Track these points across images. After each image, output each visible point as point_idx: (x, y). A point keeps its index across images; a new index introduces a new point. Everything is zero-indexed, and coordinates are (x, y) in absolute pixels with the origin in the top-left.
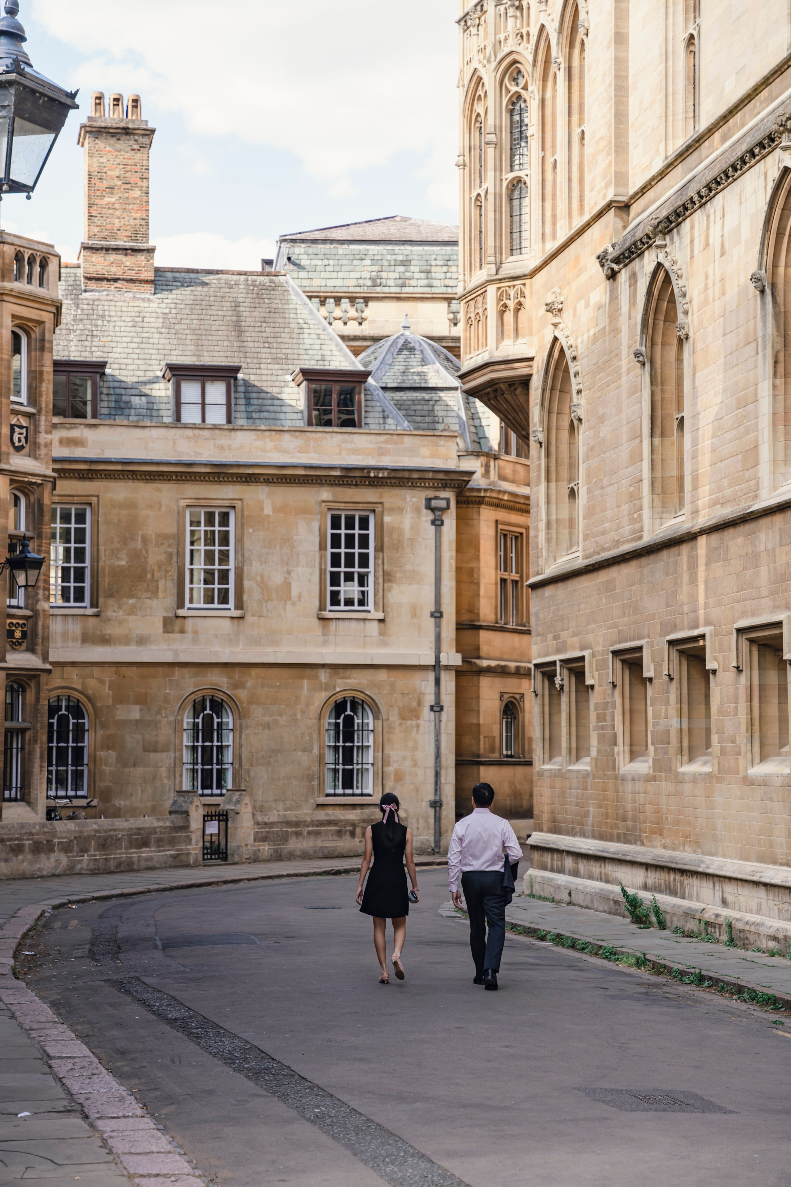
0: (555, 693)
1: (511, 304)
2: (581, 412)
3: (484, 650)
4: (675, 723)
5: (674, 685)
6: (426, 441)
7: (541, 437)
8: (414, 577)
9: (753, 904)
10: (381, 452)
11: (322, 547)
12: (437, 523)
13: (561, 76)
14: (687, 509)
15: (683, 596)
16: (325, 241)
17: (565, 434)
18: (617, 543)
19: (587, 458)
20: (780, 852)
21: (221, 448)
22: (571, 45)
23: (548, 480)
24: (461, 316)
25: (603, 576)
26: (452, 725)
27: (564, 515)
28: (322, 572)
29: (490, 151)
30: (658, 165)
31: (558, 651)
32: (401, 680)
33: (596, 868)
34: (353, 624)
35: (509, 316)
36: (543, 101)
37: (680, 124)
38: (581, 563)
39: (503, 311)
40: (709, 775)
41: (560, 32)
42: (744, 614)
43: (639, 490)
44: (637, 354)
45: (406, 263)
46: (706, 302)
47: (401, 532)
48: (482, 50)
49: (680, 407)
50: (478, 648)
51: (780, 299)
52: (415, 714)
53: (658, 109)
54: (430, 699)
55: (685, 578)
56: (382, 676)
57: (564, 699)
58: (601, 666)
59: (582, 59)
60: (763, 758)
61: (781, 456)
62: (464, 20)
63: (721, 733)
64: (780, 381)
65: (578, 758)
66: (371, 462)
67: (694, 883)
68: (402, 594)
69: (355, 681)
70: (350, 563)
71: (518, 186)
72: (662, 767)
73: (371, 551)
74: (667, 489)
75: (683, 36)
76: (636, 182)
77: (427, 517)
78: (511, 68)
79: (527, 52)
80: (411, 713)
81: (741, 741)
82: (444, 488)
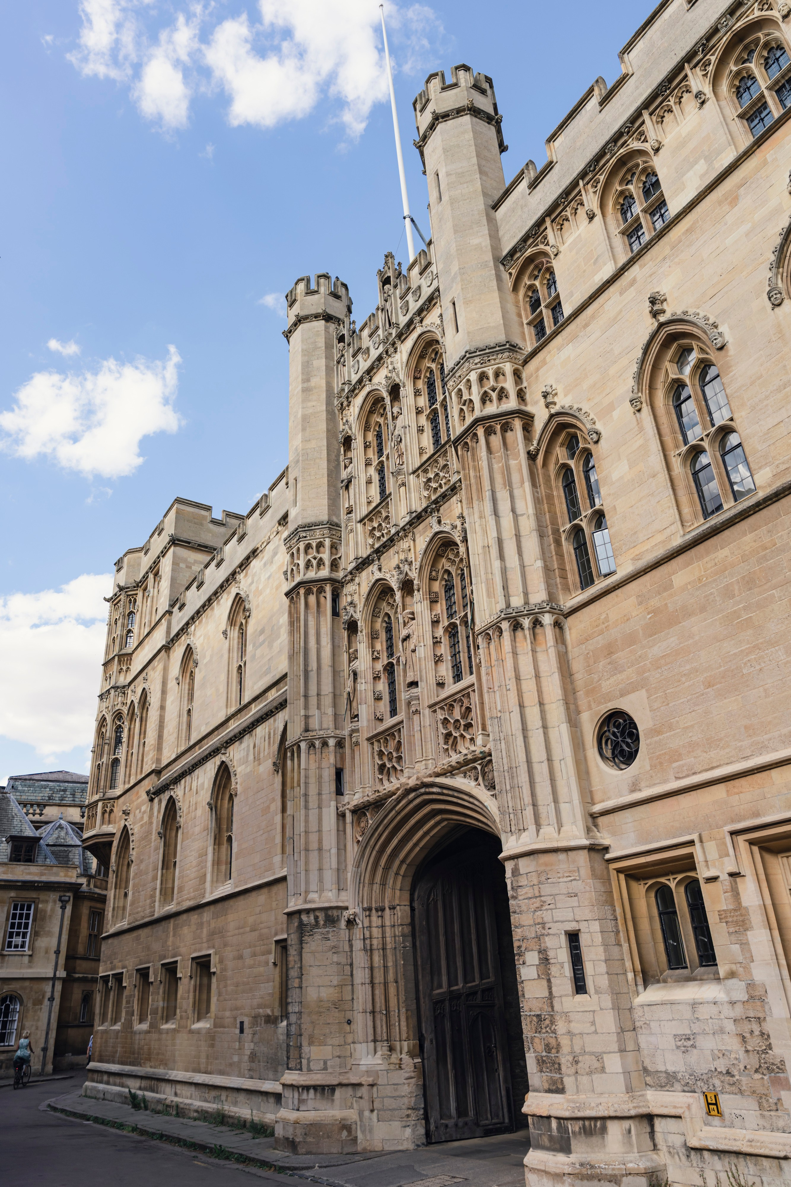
0: (108, 991)
1: (108, 810)
2: (133, 858)
3: (78, 969)
4: (161, 1004)
5: (162, 986)
6: (63, 869)
7: (114, 868)
8: (49, 934)
9: (189, 1094)
10: (42, 874)
11: (7, 920)
12: (63, 908)
13: (138, 720)
14: (174, 902)
15: (170, 943)
16: (29, 780)
17: (125, 868)
18: (143, 918)
19: (134, 878)
20: (203, 1067)
22: (143, 709)
23: (116, 888)
24: (86, 814)
25: (135, 934)
26: (58, 1007)
27: (121, 904)
28: (5, 931)
29: (106, 747)
30: (174, 756)
31: (112, 970)
32: (36, 986)
33: (118, 1080)
34: (16, 958)
35: (107, 815)
36: (130, 729)
37: (183, 741)
38: (126, 927)
39: (104, 813)
40: (174, 1030)
41: (139, 703)
42: (195, 951)
43: (155, 893)
44: (159, 833)
45: (65, 790)
46: (189, 813)
47: (45, 911)
48: (107, 708)
49: (175, 857)
50: (75, 968)
51: (218, 813)
52: (40, 1002)
53: (175, 735)
54: (48, 995)
55: (171, 934)
56: (27, 984)
57: (112, 993)
58: (130, 977)
59: (147, 714)
60: (198, 1020)
61: (215, 879)
62: (101, 697)
63: (181, 1008)
64: (216, 847)
65: (115, 1023)
66: (35, 879)
67: (163, 1085)
68: (42, 943)
69: (13, 986)
70: (19, 927)
71: (116, 761)
72: (153, 1026)
73: (30, 921)
74: (167, 893)
75: (186, 709)
76: (164, 762)
77: (59, 904)
78: (118, 715)
79: (125, 710)
80: (38, 1002)
81: (190, 1011)
82: (68, 891)
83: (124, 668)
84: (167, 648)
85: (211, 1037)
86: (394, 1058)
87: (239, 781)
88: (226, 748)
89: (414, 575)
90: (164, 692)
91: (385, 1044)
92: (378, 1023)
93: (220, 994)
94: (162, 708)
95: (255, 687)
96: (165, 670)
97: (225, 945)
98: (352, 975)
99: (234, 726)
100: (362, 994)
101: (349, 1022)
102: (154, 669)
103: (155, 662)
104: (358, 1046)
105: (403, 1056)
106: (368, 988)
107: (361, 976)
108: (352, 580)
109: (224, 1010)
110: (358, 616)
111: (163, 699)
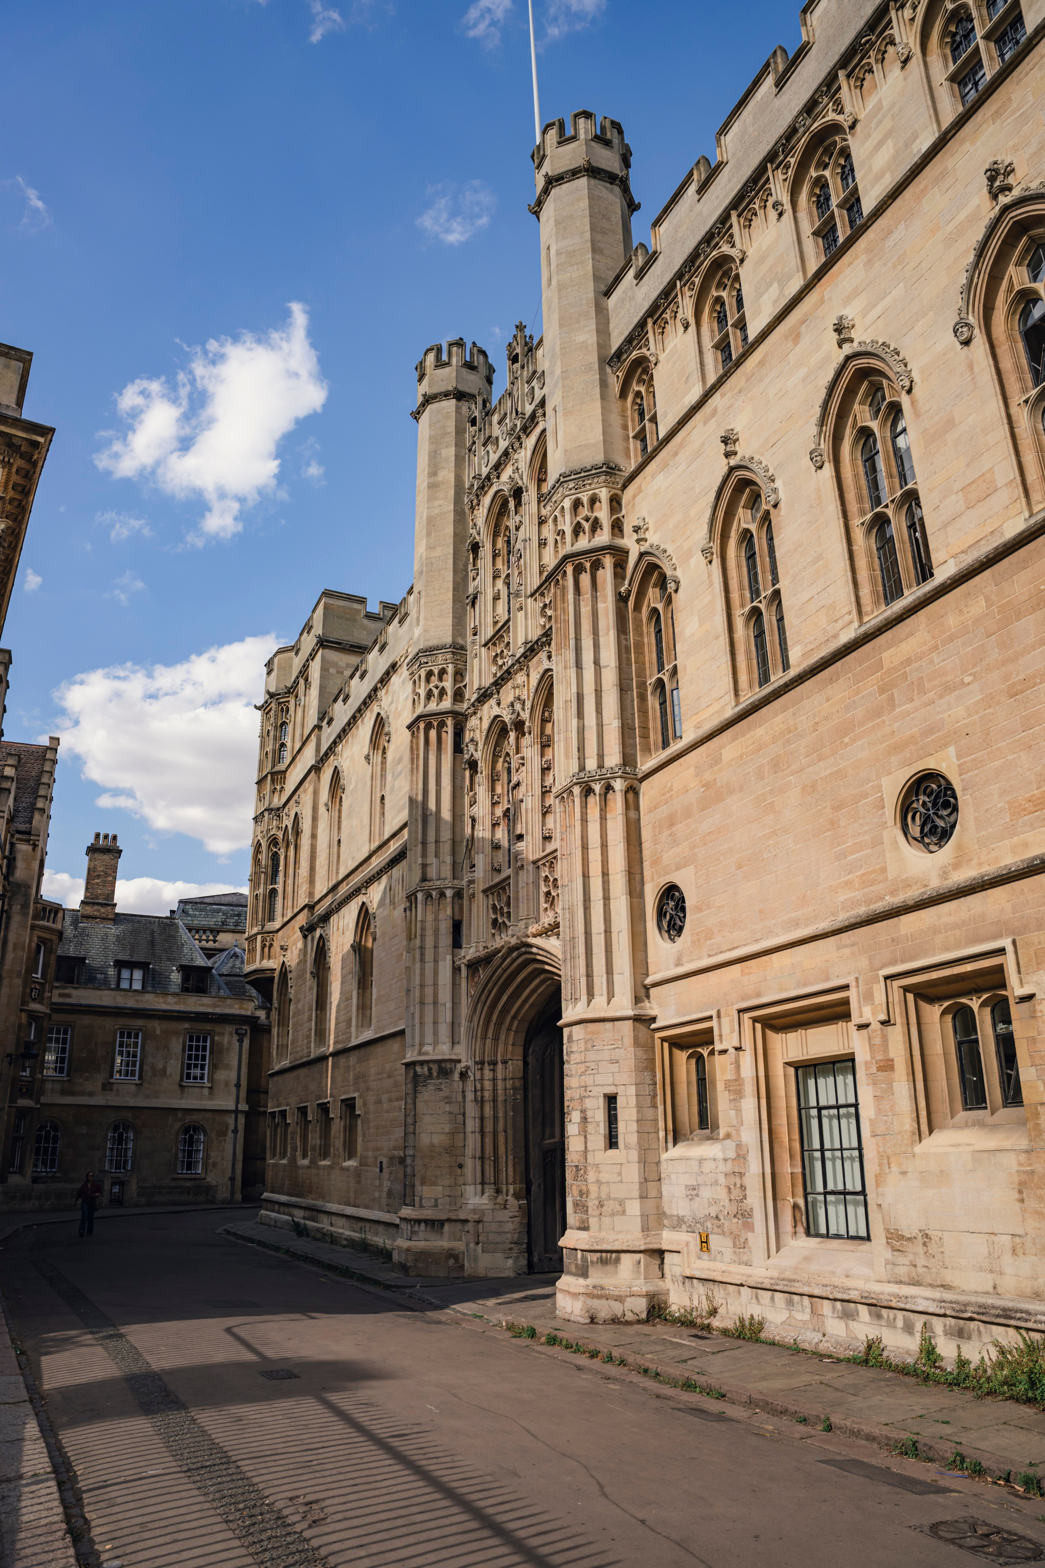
0: (275, 1127)
1: (268, 944)
2: (292, 996)
4: (318, 1141)
5: (318, 1125)
6: (237, 1001)
7: (277, 1005)
8: (228, 1067)
9: (341, 1225)
10: (215, 1006)
11: (184, 1051)
12: (241, 1041)
13: (293, 848)
14: (326, 1044)
16: (201, 903)
17: (285, 1005)
18: (302, 1057)
19: (293, 1017)
20: (352, 1201)
21: (137, 1001)
22: (296, 836)
23: (279, 1022)
25: (295, 1073)
26: (242, 1140)
27: (284, 1042)
28: (183, 1063)
29: (263, 876)
30: (325, 891)
31: (278, 1106)
32: (219, 1118)
33: (286, 1210)
34: (196, 1090)
35: (266, 950)
36: (286, 857)
37: (333, 875)
38: (288, 1066)
39: (263, 948)
40: (329, 1166)
41: (293, 829)
42: (343, 1093)
43: (310, 1034)
44: (312, 973)
45: (239, 915)
46: (336, 953)
47: (222, 1044)
48: (262, 832)
49: (326, 997)
50: (253, 1102)
51: (362, 956)
52: (224, 1134)
53: (326, 868)
54: (232, 1127)
55: (324, 1075)
56: (209, 1115)
57: (279, 1130)
58: (293, 1115)
59: (300, 842)
60: (349, 1159)
61: (358, 1024)
62: (255, 819)
63: (334, 1146)
64: (360, 991)
65: (283, 1157)
66: (210, 1010)
67: (321, 1216)
68: (221, 1075)
69: (195, 1117)
70: (197, 1059)
71: (274, 892)
72: (313, 1162)
73: (208, 1053)
74: (321, 1034)
75: (336, 839)
76: (317, 897)
77: (235, 1038)
78: (274, 842)
79: (280, 835)
80: (222, 1133)
81: (341, 1150)
82: (245, 1024)
83: (278, 788)
84: (316, 769)
85: (358, 1174)
86: (500, 1199)
87: (378, 924)
88: (367, 888)
89: (525, 715)
90: (315, 819)
91: (492, 1186)
92: (487, 1168)
93: (364, 1136)
94: (314, 836)
95: (394, 823)
96: (316, 793)
97: (368, 1089)
98: (464, 1124)
99: (376, 862)
100: (472, 1142)
101: (461, 1166)
102: (305, 791)
103: (306, 784)
104: (467, 1187)
105: (509, 1198)
106: (478, 1136)
107: (472, 1125)
108: (475, 713)
109: (367, 1150)
110: (478, 755)
111: (314, 826)
